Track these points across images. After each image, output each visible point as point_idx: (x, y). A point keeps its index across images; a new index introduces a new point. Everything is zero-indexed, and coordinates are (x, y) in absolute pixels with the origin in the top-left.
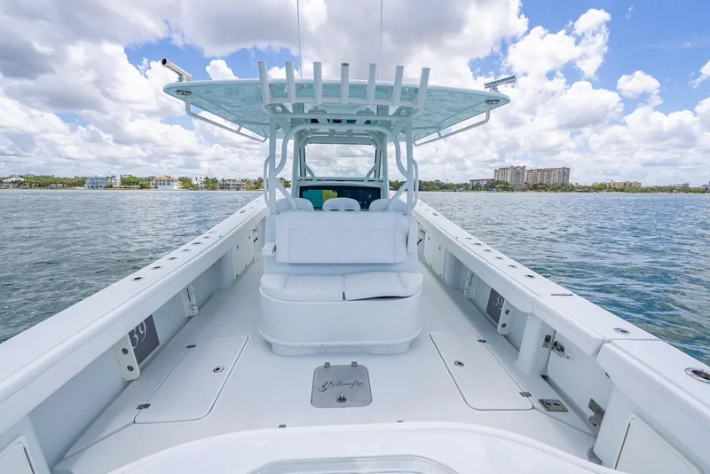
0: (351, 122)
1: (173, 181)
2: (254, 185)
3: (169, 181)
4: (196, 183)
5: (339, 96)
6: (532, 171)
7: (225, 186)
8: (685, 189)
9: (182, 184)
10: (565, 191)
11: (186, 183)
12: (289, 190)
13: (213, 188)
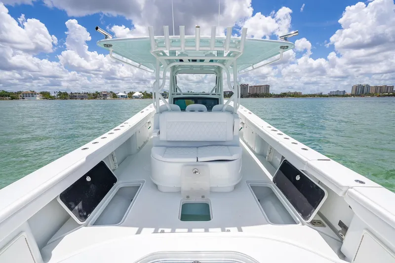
0: (202, 61)
1: (35, 94)
2: (93, 96)
3: (33, 94)
4: (53, 95)
5: (195, 46)
6: (251, 87)
7: (73, 97)
8: (321, 95)
9: (43, 96)
10: (268, 97)
11: (46, 95)
12: (167, 100)
13: (65, 99)
